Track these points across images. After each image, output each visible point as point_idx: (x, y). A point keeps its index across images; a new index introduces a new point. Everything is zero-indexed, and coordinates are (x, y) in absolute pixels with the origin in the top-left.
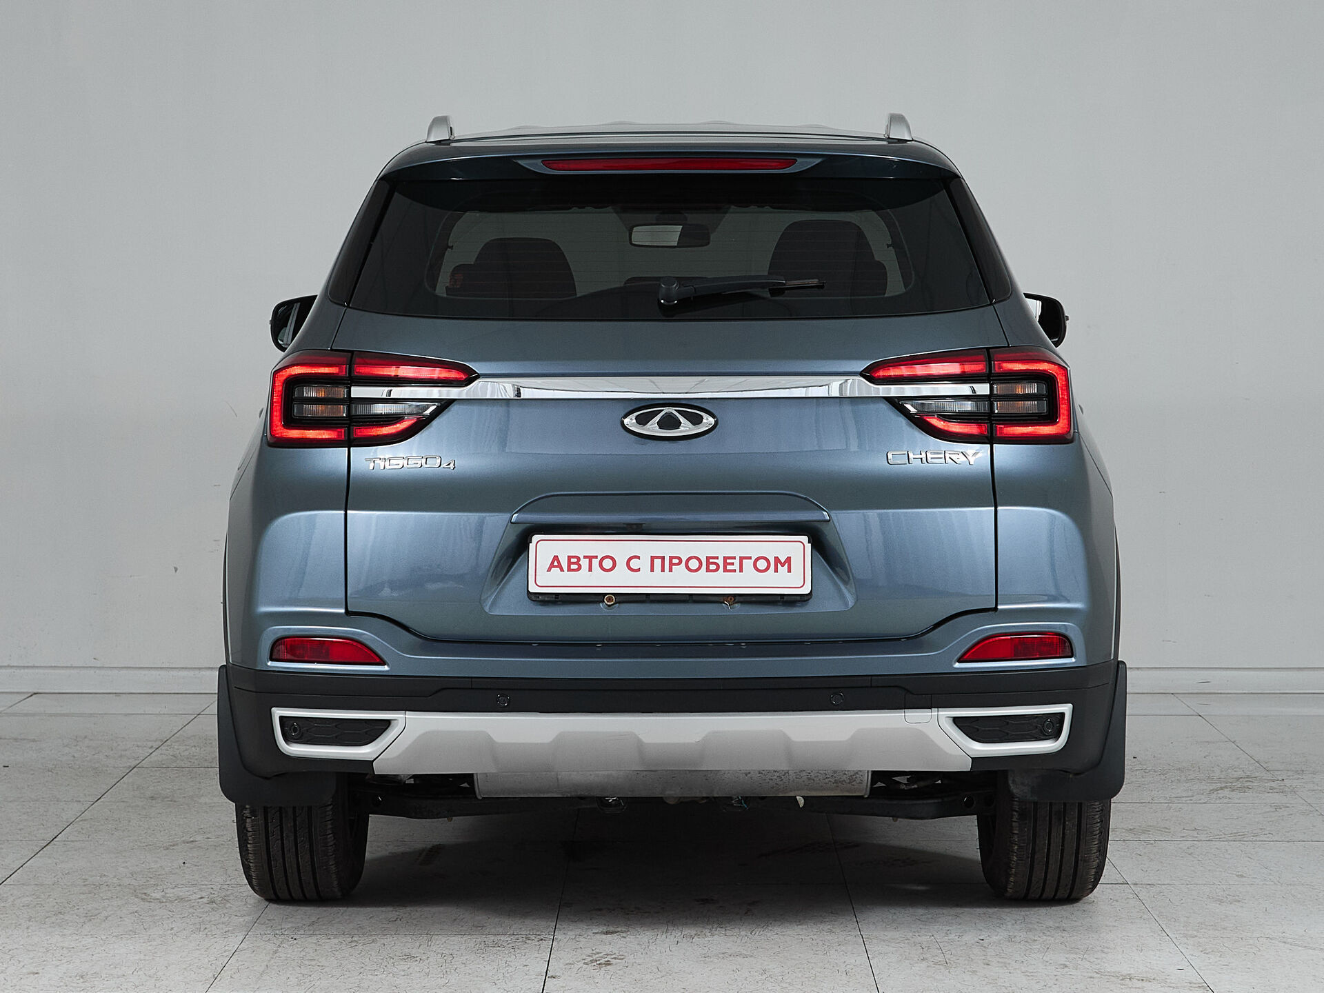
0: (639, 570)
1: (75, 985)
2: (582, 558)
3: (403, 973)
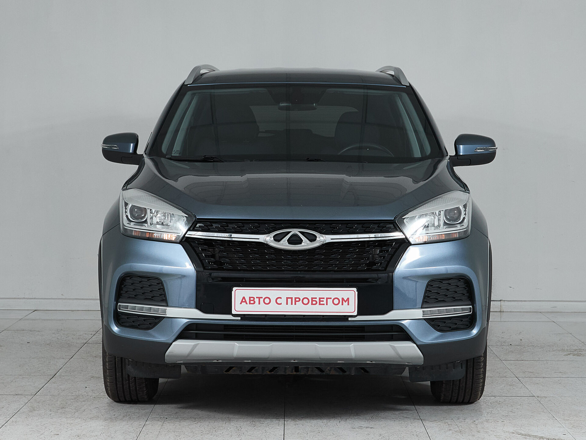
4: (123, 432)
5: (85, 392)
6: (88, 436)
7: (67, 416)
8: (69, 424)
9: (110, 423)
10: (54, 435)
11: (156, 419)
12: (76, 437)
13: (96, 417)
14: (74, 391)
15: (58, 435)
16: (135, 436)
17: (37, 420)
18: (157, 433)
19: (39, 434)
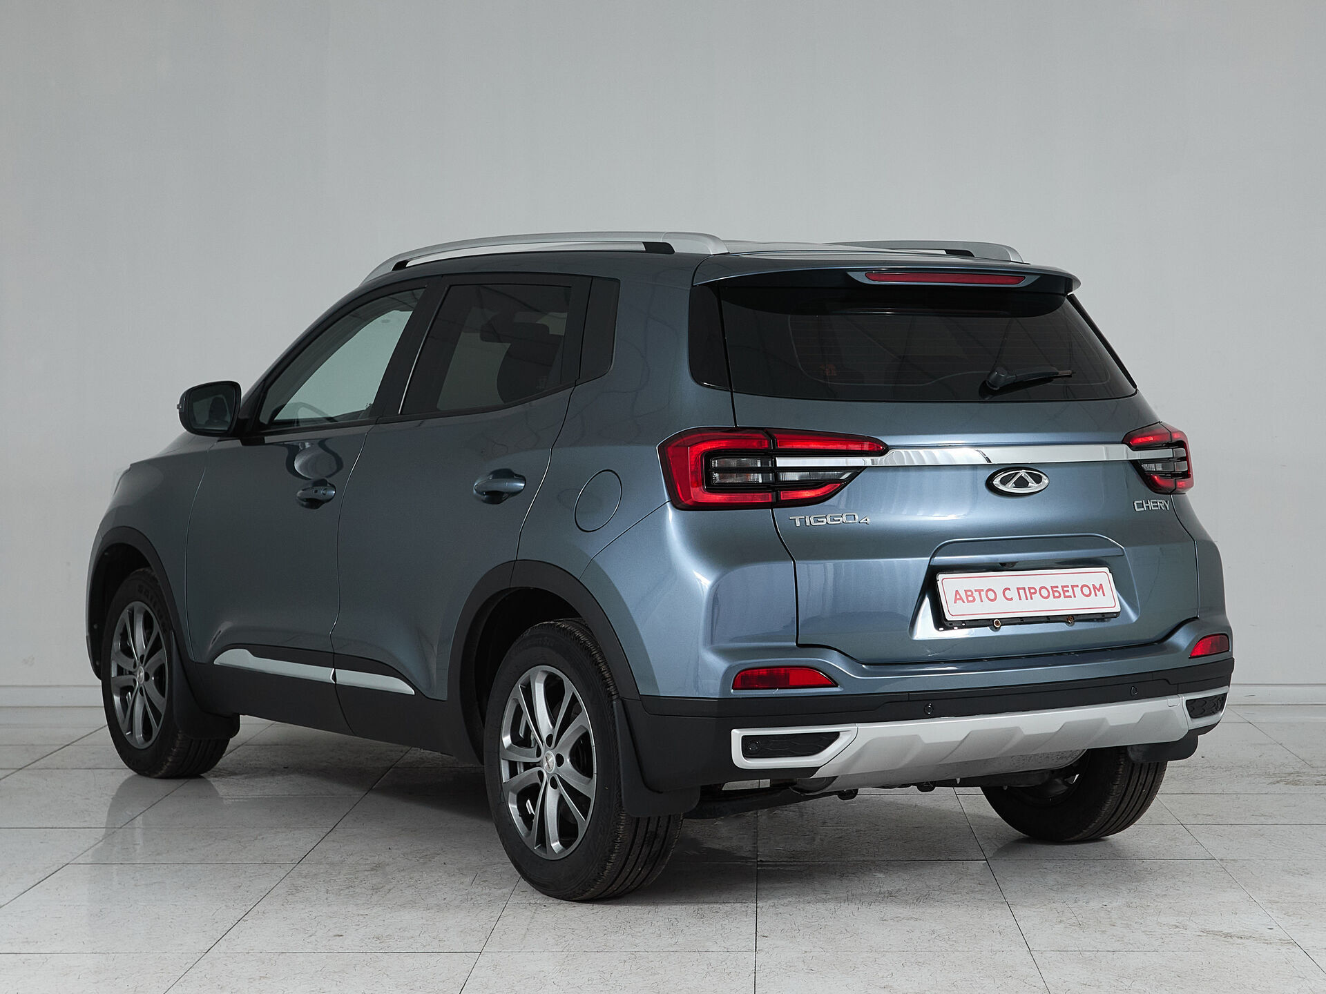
0: (1011, 599)
1: (374, 945)
2: (974, 591)
3: (639, 934)
4: (460, 930)
5: (390, 857)
6: (396, 938)
7: (359, 902)
8: (362, 915)
9: (437, 913)
10: (335, 936)
11: (521, 905)
12: (375, 939)
13: (411, 902)
14: (371, 856)
15: (341, 936)
16: (483, 937)
17: (303, 909)
18: (523, 932)
19: (307, 935)
